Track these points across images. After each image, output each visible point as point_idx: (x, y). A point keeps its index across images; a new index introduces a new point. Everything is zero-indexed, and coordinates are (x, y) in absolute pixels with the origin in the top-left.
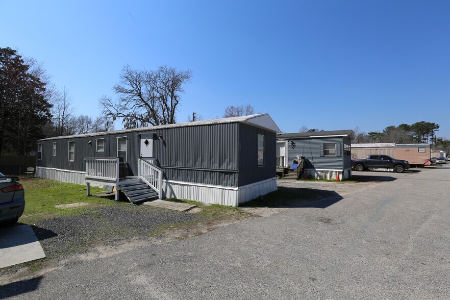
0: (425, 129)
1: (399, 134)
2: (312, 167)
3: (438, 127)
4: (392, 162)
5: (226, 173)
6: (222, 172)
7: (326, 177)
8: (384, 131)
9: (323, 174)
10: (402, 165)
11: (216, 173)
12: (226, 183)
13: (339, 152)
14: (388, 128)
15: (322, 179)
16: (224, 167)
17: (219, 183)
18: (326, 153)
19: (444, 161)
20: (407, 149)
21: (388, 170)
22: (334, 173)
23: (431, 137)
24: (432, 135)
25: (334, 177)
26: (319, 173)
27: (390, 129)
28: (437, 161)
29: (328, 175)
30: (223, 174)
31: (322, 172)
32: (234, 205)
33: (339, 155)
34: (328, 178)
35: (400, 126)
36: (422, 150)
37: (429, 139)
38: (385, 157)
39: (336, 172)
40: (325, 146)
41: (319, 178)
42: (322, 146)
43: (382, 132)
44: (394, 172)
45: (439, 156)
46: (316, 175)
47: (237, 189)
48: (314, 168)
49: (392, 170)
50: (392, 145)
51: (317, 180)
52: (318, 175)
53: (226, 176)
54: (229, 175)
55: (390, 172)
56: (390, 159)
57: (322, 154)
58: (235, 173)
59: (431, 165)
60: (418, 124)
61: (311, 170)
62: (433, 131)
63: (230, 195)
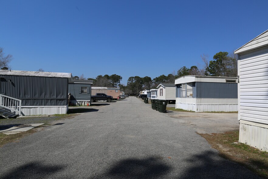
0: (116, 78)
1: (104, 81)
2: (75, 99)
3: (122, 78)
4: (106, 97)
5: (60, 100)
6: (58, 100)
7: (82, 104)
8: (96, 78)
9: (81, 103)
10: (110, 98)
11: (54, 100)
12: (60, 104)
13: (89, 91)
14: (99, 76)
15: (80, 105)
16: (59, 97)
17: (56, 104)
18: (82, 92)
19: (124, 97)
20: (111, 90)
21: (104, 101)
22: (86, 102)
23: (118, 84)
24: (119, 82)
25: (86, 104)
26: (78, 102)
27: (100, 77)
28: (121, 97)
29: (83, 103)
30: (59, 101)
31: (80, 102)
32: (65, 113)
33: (89, 93)
34: (83, 105)
35: (105, 76)
36: (117, 91)
37: (118, 85)
38: (104, 94)
39: (87, 102)
40: (82, 88)
41: (78, 105)
42: (80, 88)
43: (95, 79)
44: (107, 102)
45: (122, 95)
46: (77, 103)
47: (66, 106)
48: (76, 100)
49: (106, 101)
50: (106, 88)
51: (77, 106)
52: (78, 103)
53: (60, 101)
54: (61, 101)
55: (105, 102)
56: (106, 95)
57: (80, 92)
58: (65, 100)
59: (119, 99)
60: (113, 75)
61: (74, 101)
62: (119, 81)
63: (63, 110)
